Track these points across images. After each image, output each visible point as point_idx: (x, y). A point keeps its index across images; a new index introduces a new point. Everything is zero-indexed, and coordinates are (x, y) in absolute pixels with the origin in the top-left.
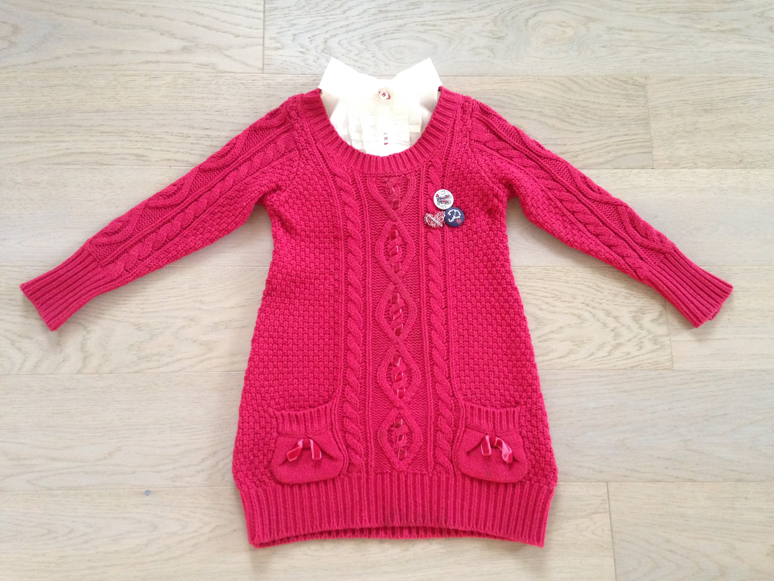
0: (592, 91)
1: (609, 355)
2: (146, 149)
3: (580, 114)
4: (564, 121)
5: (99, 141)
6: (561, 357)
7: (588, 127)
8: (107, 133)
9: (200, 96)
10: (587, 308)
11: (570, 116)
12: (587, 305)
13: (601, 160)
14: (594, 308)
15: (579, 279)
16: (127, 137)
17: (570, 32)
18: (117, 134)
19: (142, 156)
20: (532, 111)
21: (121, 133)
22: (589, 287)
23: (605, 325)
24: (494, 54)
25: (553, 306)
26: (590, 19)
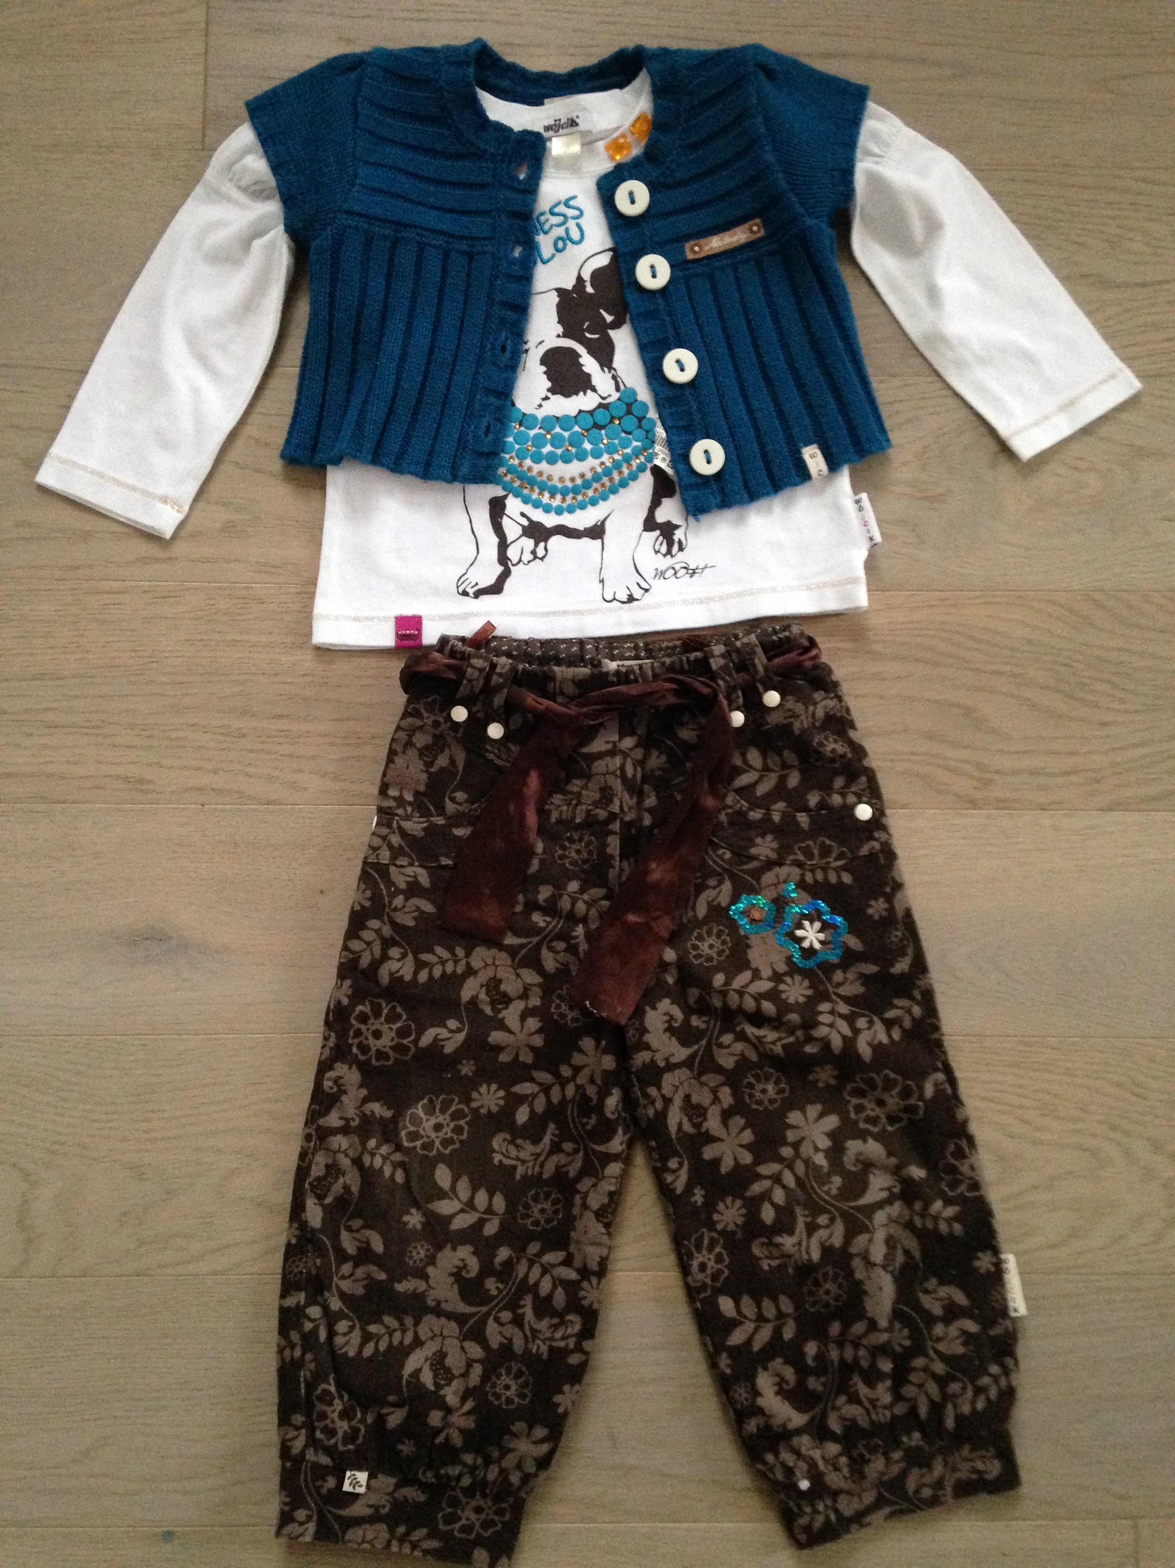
0: (1140, 627)
1: (1155, 1242)
2: (150, 765)
3: (1109, 681)
4: (1072, 698)
5: (46, 747)
6: (1052, 1246)
7: (1127, 711)
8: (63, 727)
9: (264, 639)
10: (1112, 1135)
11: (1085, 685)
12: (1114, 1128)
13: (1154, 790)
14: (1127, 1134)
15: (1095, 1067)
16: (105, 736)
17: (1093, 481)
18: (85, 731)
19: (141, 781)
20: (1000, 673)
21: (94, 727)
22: (1119, 1085)
23: (1148, 1174)
24: (919, 537)
25: (1037, 1129)
26: (1141, 453)
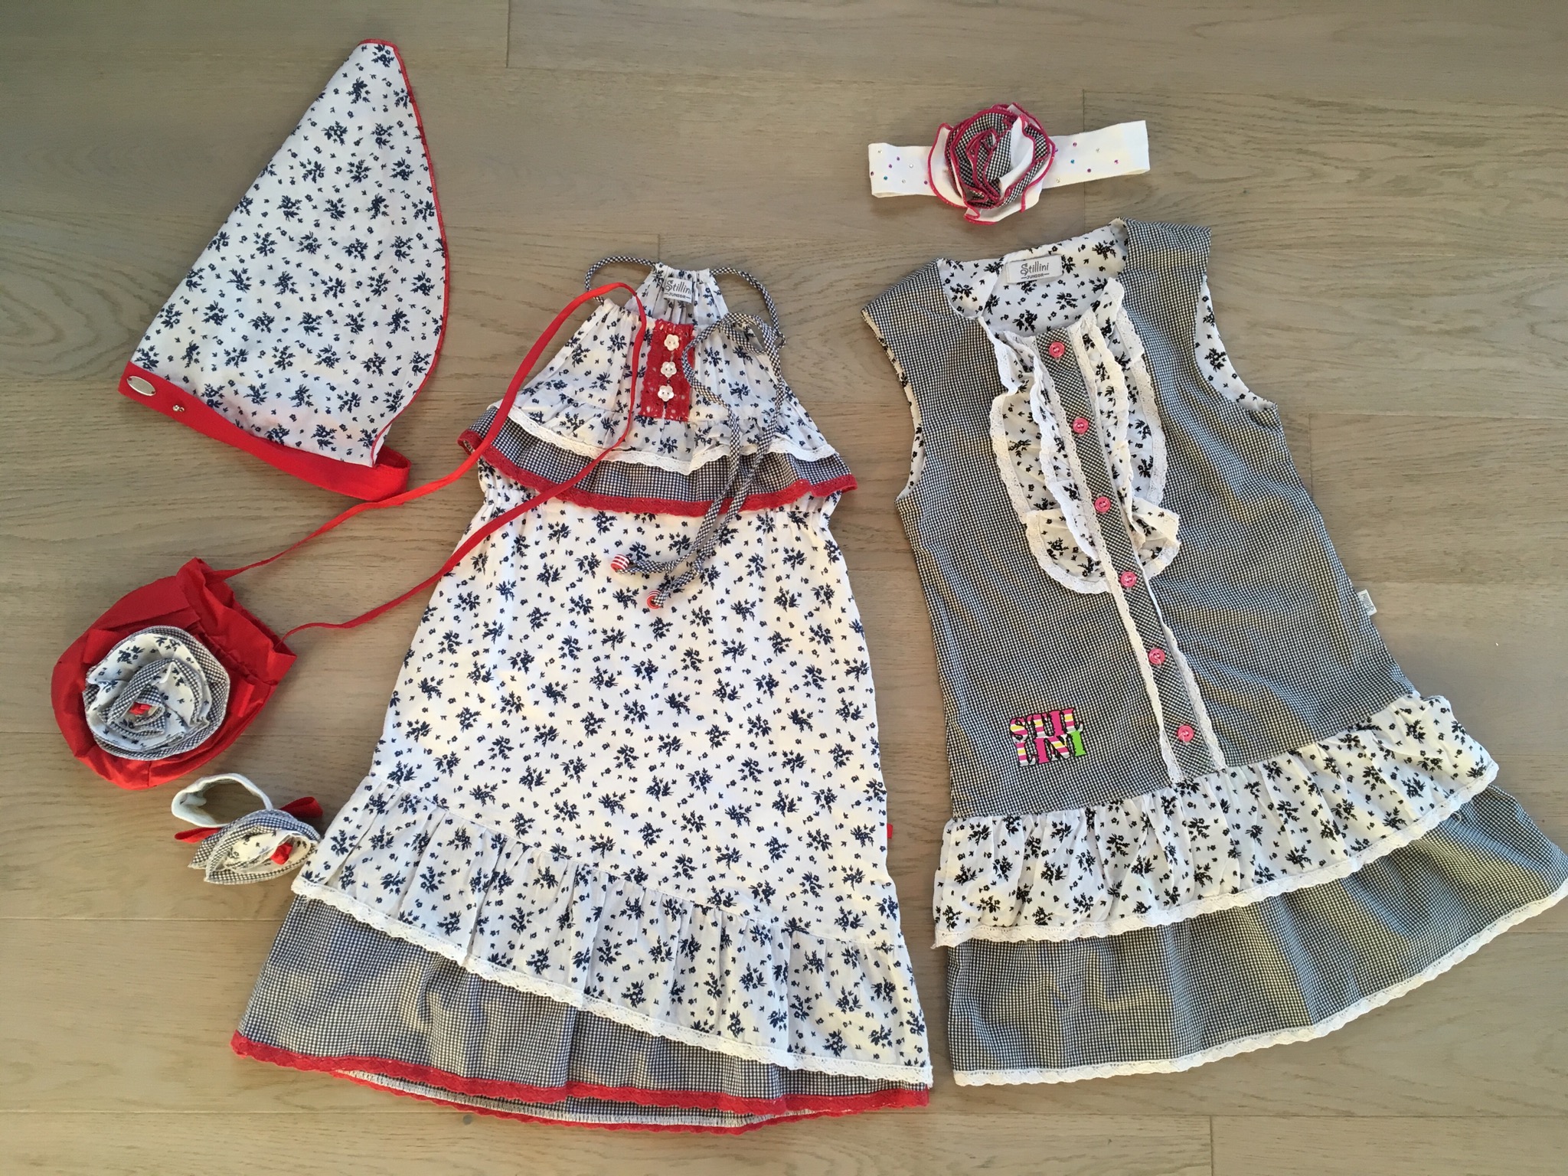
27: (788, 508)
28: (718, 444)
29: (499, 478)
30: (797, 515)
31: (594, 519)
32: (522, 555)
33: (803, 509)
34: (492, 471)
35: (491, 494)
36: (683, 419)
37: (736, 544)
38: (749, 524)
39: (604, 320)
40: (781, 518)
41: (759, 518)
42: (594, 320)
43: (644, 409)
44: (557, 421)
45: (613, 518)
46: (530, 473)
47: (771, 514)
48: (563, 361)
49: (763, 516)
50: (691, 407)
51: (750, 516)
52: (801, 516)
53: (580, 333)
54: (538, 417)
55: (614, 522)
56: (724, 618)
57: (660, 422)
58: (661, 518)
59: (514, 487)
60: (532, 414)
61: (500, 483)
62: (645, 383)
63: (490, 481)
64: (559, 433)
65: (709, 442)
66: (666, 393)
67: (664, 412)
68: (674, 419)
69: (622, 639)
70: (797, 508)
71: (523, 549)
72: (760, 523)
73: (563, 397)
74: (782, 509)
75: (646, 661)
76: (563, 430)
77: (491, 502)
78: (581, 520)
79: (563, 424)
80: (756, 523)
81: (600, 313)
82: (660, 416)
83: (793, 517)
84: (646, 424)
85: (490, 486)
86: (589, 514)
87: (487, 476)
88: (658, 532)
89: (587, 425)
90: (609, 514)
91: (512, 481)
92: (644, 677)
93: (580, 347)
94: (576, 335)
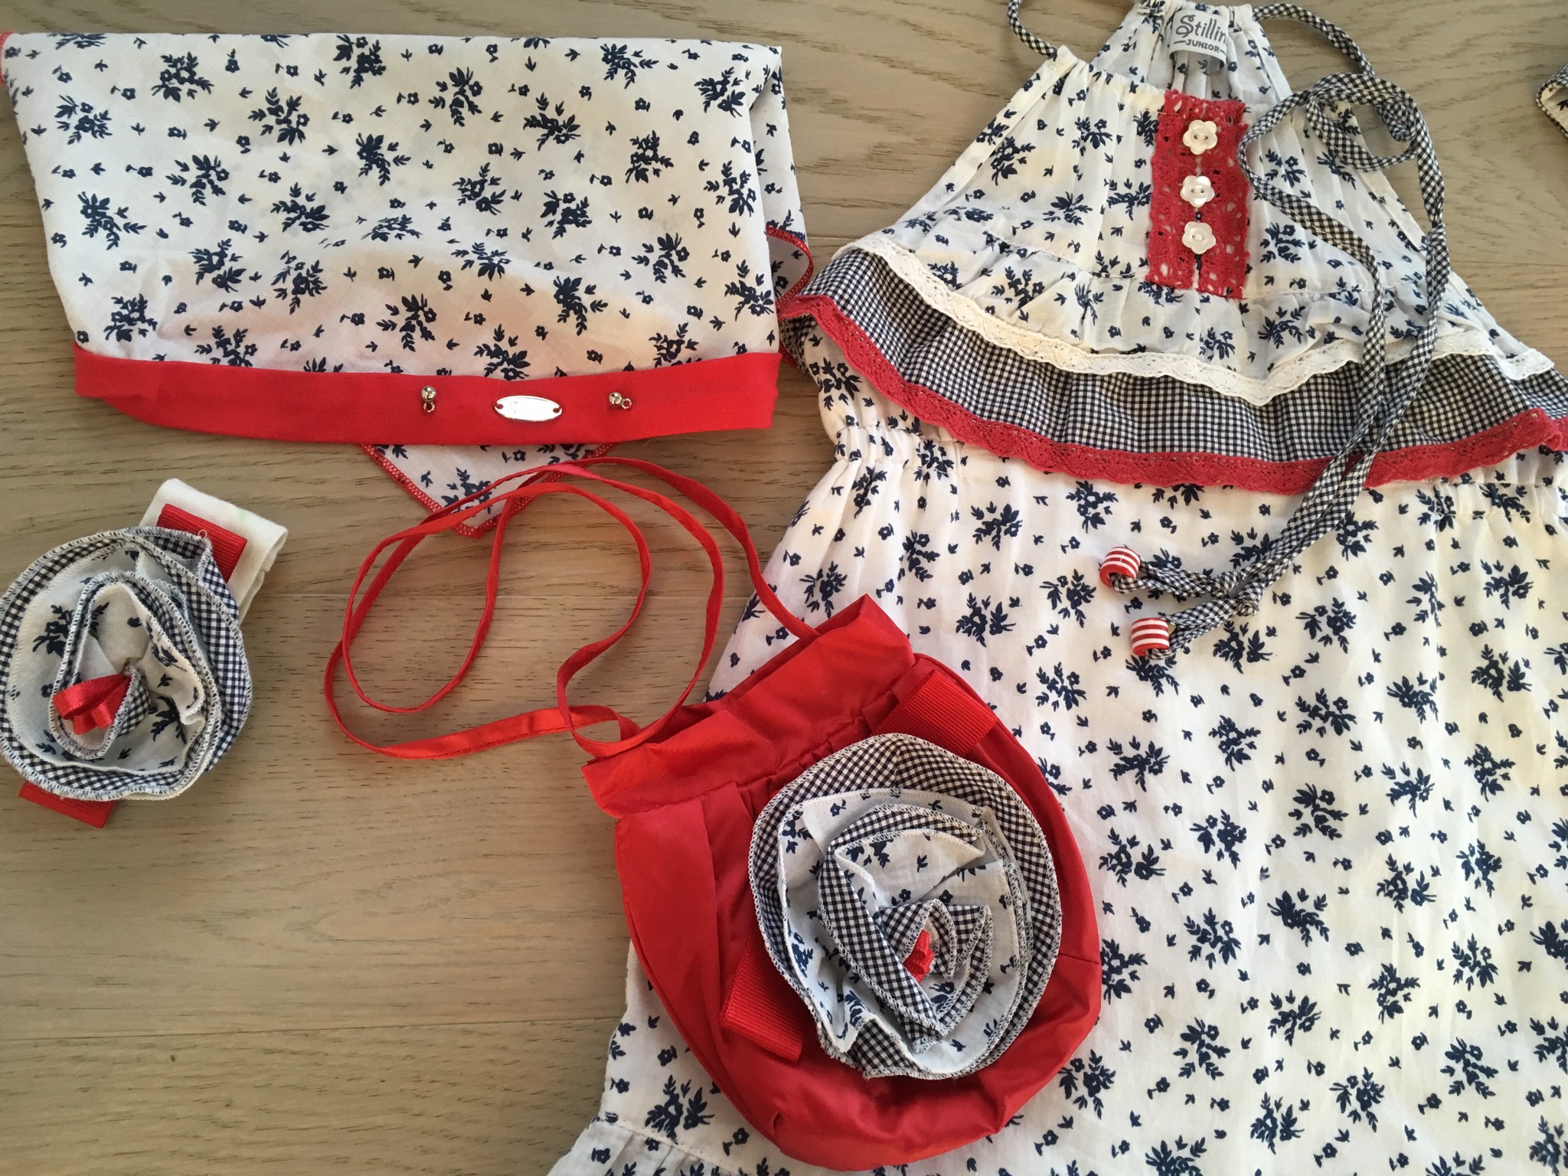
27: (1479, 477)
28: (1330, 338)
29: (869, 403)
30: (1502, 491)
31: (1071, 497)
32: (923, 575)
33: (1513, 478)
34: (852, 389)
35: (854, 439)
36: (1233, 293)
37: (1376, 556)
38: (1403, 510)
39: (1058, 89)
40: (1467, 497)
41: (1422, 497)
42: (1038, 88)
43: (1156, 270)
44: (986, 284)
45: (1109, 497)
46: (932, 395)
47: (1446, 490)
48: (974, 171)
49: (1429, 493)
50: (1249, 269)
51: (1402, 492)
52: (1510, 492)
53: (1008, 115)
54: (948, 274)
55: (1113, 505)
56: (1379, 716)
57: (1193, 295)
58: (1210, 498)
59: (901, 424)
60: (934, 267)
61: (872, 414)
62: (1153, 217)
63: (850, 409)
64: (991, 310)
65: (1312, 333)
66: (1198, 237)
67: (1196, 277)
68: (1215, 293)
69: (1161, 764)
70: (1500, 477)
71: (924, 563)
72: (1425, 508)
73: (990, 240)
74: (1467, 479)
75: (1218, 816)
76: (998, 302)
77: (856, 455)
78: (1041, 500)
79: (999, 291)
80: (1417, 508)
81: (1049, 74)
82: (1187, 285)
83: (1491, 492)
84: (1162, 300)
85: (849, 421)
86: (1060, 488)
87: (843, 397)
88: (1206, 528)
89: (1049, 295)
90: (1101, 488)
91: (896, 412)
92: (1220, 855)
93: (1010, 142)
94: (1000, 119)
